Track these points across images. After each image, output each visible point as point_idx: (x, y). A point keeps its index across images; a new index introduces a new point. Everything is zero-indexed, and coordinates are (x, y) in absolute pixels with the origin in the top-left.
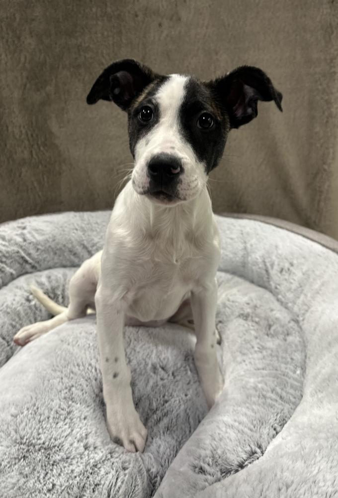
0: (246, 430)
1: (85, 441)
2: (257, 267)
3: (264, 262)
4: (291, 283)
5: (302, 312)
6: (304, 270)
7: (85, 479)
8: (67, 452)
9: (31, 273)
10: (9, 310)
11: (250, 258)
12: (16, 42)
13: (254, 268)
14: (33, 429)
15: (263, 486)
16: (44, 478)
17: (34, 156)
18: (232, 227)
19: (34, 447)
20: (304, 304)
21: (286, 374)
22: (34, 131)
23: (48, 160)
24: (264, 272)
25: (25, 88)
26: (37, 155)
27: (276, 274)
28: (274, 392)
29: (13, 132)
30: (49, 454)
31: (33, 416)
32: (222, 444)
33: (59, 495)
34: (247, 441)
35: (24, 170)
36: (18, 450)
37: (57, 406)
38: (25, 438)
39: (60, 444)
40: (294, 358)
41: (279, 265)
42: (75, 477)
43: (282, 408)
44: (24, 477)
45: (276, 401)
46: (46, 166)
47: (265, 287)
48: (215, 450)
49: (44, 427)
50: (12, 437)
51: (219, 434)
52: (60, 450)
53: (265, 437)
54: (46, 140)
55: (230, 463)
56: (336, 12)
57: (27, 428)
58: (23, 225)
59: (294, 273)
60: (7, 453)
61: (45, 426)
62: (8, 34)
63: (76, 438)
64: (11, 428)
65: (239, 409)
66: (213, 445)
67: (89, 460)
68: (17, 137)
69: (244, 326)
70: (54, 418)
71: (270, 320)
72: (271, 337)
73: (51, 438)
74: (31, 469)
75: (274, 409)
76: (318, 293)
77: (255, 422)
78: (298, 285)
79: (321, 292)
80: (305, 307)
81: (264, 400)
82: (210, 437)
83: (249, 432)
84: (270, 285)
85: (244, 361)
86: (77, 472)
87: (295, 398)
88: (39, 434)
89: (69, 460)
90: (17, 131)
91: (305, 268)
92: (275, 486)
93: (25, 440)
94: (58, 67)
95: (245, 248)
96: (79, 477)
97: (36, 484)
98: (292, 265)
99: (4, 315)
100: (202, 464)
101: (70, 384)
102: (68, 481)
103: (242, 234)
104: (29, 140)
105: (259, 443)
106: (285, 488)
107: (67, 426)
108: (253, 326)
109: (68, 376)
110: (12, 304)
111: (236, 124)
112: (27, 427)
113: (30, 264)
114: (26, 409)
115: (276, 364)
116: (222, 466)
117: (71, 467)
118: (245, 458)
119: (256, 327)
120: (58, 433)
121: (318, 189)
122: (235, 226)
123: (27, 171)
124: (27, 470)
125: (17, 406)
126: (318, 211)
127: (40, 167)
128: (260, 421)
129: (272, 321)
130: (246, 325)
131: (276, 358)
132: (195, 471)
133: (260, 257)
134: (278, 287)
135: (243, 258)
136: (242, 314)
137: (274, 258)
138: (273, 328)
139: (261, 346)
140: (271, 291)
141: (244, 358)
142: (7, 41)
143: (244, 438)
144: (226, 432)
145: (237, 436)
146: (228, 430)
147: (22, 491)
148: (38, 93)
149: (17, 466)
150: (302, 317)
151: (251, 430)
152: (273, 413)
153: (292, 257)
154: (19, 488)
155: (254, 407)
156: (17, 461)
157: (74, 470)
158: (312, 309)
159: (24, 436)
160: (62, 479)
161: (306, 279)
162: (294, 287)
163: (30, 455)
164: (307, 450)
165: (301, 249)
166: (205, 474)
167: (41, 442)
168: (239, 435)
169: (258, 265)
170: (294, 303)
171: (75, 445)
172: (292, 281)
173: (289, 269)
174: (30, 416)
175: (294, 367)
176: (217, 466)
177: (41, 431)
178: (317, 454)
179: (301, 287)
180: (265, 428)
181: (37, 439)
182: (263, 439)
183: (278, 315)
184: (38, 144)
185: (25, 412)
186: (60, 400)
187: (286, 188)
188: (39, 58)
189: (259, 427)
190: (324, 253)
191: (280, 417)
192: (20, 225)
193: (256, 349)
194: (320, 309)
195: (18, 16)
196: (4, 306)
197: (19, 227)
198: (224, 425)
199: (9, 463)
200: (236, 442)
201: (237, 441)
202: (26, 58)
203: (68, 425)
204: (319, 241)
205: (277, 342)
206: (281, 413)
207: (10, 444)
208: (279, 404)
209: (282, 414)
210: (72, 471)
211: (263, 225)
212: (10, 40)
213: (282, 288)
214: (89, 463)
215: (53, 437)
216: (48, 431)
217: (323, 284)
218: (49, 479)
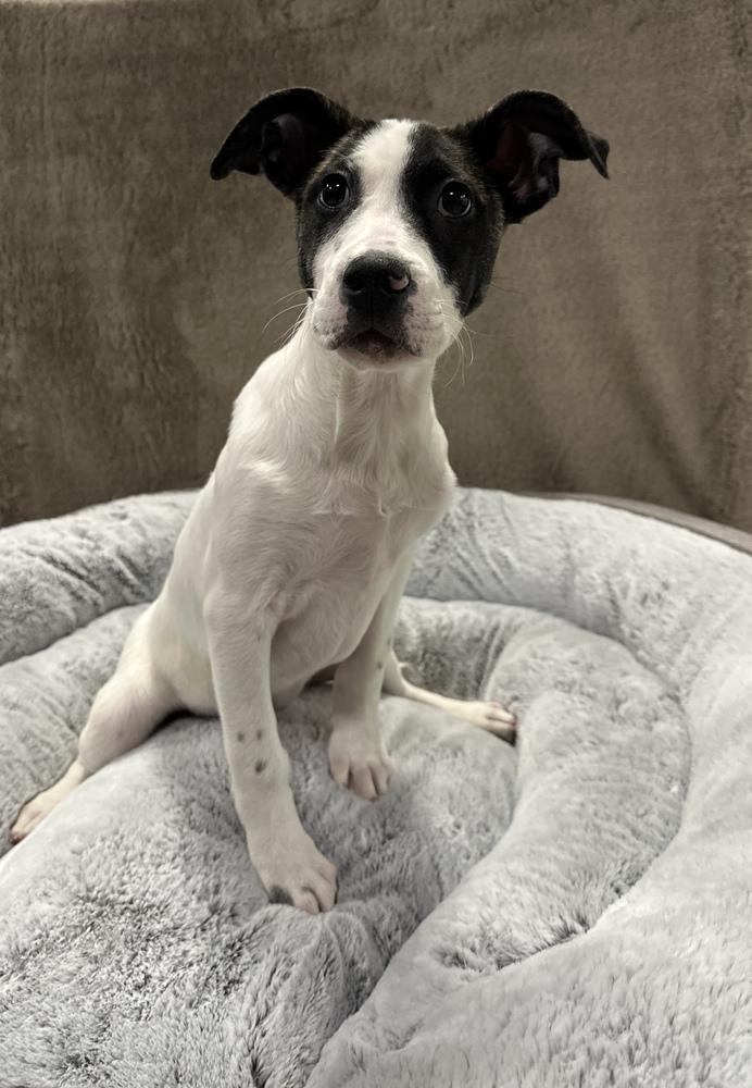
0: (556, 887)
1: (212, 899)
2: (593, 595)
3: (608, 584)
4: (664, 623)
5: (686, 678)
6: (691, 597)
7: (209, 968)
8: (176, 917)
9: (133, 604)
10: (85, 673)
11: (577, 578)
12: (115, 162)
13: (586, 596)
14: (111, 874)
15: (579, 972)
16: (129, 963)
17: (148, 383)
18: (541, 516)
19: (112, 907)
20: (691, 661)
21: (648, 790)
22: (147, 333)
23: (173, 391)
24: (607, 605)
25: (131, 251)
26: (152, 381)
27: (633, 607)
28: (621, 821)
29: (108, 336)
30: (140, 920)
31: (111, 850)
32: (503, 912)
33: (157, 996)
34: (556, 908)
35: (126, 411)
36: (82, 912)
37: (161, 834)
38: (96, 888)
39: (162, 902)
40: (668, 762)
41: (638, 588)
42: (191, 965)
43: (636, 851)
44: (91, 962)
45: (624, 837)
46: (169, 403)
47: (611, 637)
48: (488, 924)
49: (133, 873)
50: (70, 887)
51: (497, 894)
52: (162, 913)
53: (596, 903)
54: (170, 352)
55: (519, 949)
56: (749, 72)
57: (101, 873)
58: (122, 512)
59: (670, 603)
60: (60, 917)
61: (135, 869)
62: (100, 147)
63: (193, 892)
64: (69, 872)
65: (543, 848)
66: (485, 915)
67: (219, 934)
68: (116, 346)
69: (563, 703)
70: (152, 855)
71: (619, 692)
72: (620, 723)
73: (147, 891)
74: (105, 946)
75: (617, 853)
76: (719, 637)
77: (575, 874)
78: (678, 626)
79: (724, 635)
80: (693, 668)
81: (596, 834)
82: (478, 900)
83: (561, 892)
84: (621, 631)
85: (561, 767)
86: (193, 955)
87: (664, 836)
88: (123, 884)
89: (179, 931)
90: (114, 334)
91: (693, 592)
92: (603, 972)
93: (95, 893)
94: (195, 210)
95: (568, 558)
96: (198, 965)
97: (113, 974)
98: (666, 586)
99: (75, 683)
100: (459, 948)
101: (188, 797)
102: (175, 971)
103: (561, 529)
104: (137, 352)
105: (582, 912)
106: (624, 976)
107: (178, 870)
108: (582, 703)
109: (186, 783)
110: (93, 661)
111: (516, 213)
112: (100, 870)
113: (132, 586)
114: (99, 838)
115: (628, 771)
116: (501, 953)
117: (183, 946)
118: (550, 941)
119: (589, 703)
120: (158, 883)
121: (726, 440)
122: (546, 514)
123: (133, 413)
124: (97, 949)
125: (83, 834)
126: (728, 487)
127: (158, 404)
128: (585, 873)
129: (624, 692)
130: (568, 702)
131: (627, 761)
132: (443, 962)
133: (598, 573)
134: (637, 633)
135: (562, 578)
136: (561, 683)
137: (628, 575)
138: (623, 707)
139: (599, 738)
140: (622, 642)
141: (561, 760)
142: (98, 161)
143: (549, 902)
144: (514, 891)
145: (536, 899)
146: (518, 887)
147: (86, 985)
148: (156, 261)
149: (77, 941)
150: (686, 688)
151: (566, 888)
152: (615, 861)
153: (665, 571)
154: (82, 981)
155: (576, 847)
156: (79, 930)
157: (188, 951)
158: (705, 669)
159: (94, 887)
160: (164, 967)
161: (695, 613)
162: (668, 630)
163: (104, 921)
164: (677, 912)
165: (686, 555)
166: (464, 968)
167: (126, 898)
168: (540, 896)
169: (595, 591)
170: (670, 662)
171: (193, 904)
172: (666, 619)
173: (659, 596)
174: (106, 851)
175: (666, 778)
176: (490, 952)
177: (126, 878)
178: (698, 918)
179: (684, 628)
180: (596, 885)
181: (119, 892)
182: (592, 906)
183: (637, 683)
184: (154, 360)
185: (99, 844)
186: (166, 824)
187: (658, 440)
188: (159, 193)
189: (582, 884)
190: (734, 561)
191: (629, 868)
192: (117, 511)
193: (586, 744)
194: (721, 666)
195: (118, 113)
196: (78, 663)
197: (114, 515)
198: (509, 879)
199: (63, 933)
200: (532, 910)
201: (534, 906)
202: (133, 192)
203: (180, 867)
204: (726, 539)
205: (632, 731)
206: (632, 860)
207: (67, 900)
208: (630, 845)
209: (634, 863)
210: (185, 953)
211: (605, 510)
212: (104, 159)
213: (646, 636)
214: (219, 941)
215: (151, 890)
216: (140, 878)
217: (729, 620)
218: (138, 966)
